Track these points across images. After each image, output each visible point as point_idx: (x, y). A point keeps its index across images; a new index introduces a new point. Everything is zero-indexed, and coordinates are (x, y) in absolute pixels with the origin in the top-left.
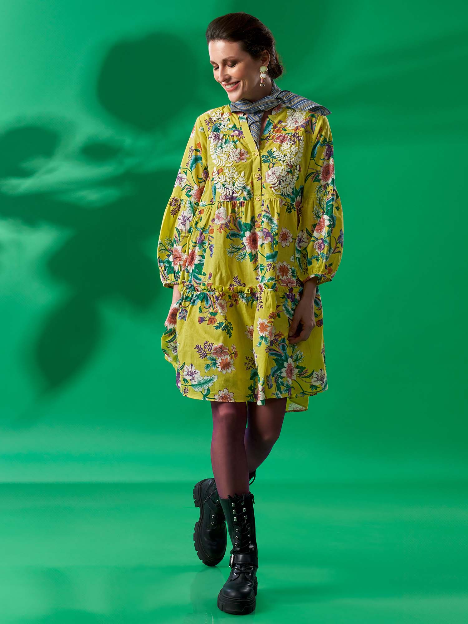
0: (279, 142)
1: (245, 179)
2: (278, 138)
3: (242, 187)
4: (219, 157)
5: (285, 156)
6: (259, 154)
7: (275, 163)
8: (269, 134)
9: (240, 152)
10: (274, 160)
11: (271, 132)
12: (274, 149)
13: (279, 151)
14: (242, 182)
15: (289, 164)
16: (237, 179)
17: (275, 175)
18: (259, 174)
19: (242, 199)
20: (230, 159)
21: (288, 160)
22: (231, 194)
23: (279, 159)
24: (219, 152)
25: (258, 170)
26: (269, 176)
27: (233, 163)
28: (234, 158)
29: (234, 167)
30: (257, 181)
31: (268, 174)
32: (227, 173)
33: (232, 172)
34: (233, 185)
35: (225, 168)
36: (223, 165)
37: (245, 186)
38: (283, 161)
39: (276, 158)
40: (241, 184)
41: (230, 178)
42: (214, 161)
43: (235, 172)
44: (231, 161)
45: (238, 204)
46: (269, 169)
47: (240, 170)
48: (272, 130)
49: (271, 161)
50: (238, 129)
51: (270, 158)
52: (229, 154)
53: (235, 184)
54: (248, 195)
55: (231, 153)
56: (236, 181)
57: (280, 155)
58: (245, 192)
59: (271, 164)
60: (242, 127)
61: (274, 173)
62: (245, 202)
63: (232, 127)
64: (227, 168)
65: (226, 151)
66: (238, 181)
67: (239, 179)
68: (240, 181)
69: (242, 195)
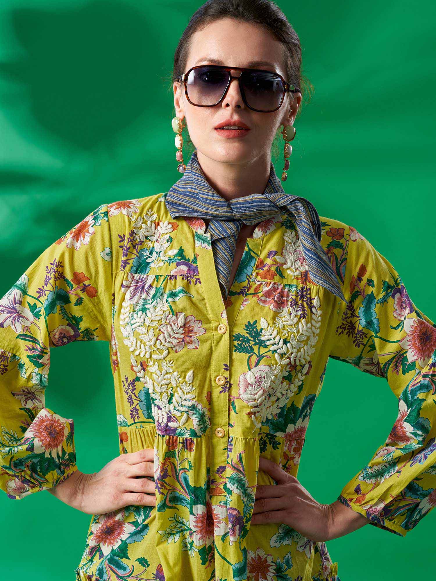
0: (272, 306)
1: (194, 388)
2: (268, 294)
3: (188, 407)
4: (136, 334)
5: (286, 342)
6: (230, 332)
7: (264, 357)
8: (249, 283)
9: (185, 325)
10: (263, 351)
11: (253, 277)
12: (262, 324)
13: (272, 328)
14: (188, 396)
15: (293, 363)
16: (177, 387)
17: (260, 387)
18: (226, 378)
19: (187, 434)
20: (161, 343)
21: (292, 353)
23: (272, 348)
24: (137, 324)
25: (224, 369)
26: (247, 385)
27: (169, 353)
28: (171, 340)
29: (170, 361)
30: (221, 392)
31: (246, 381)
32: (156, 374)
33: (167, 373)
34: (170, 402)
35: (152, 363)
36: (147, 356)
37: (193, 405)
38: (282, 354)
39: (266, 346)
40: (185, 400)
41: (162, 385)
42: (127, 342)
43: (173, 372)
44: (164, 348)
45: (180, 443)
46: (250, 370)
47: (184, 367)
48: (254, 274)
49: (255, 350)
50: (189, 260)
51: (254, 345)
52: (160, 330)
53: (174, 400)
54: (201, 426)
55: (164, 328)
56: (176, 394)
57: (274, 339)
58: (193, 418)
59: (254, 358)
60: (198, 258)
61: (259, 381)
62: (195, 440)
63: (176, 256)
64: (156, 363)
65: (152, 321)
66: (180, 392)
67: (181, 388)
68: (184, 393)
69: (187, 424)
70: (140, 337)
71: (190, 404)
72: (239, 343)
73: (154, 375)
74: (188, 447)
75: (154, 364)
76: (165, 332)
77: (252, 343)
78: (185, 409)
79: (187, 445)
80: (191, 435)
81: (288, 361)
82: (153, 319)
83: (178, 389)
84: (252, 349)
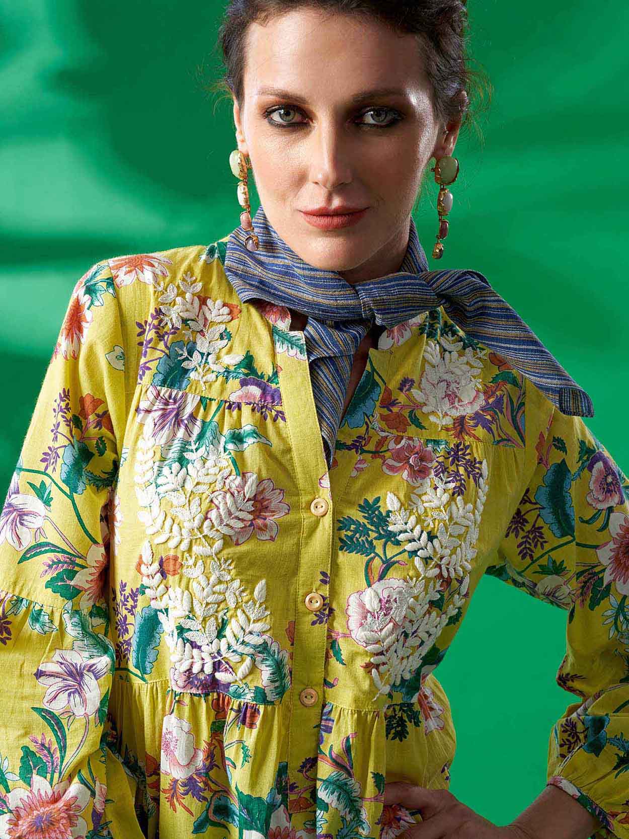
0: (406, 476)
1: (268, 613)
2: (398, 455)
3: (255, 647)
5: (431, 537)
6: (333, 513)
7: (394, 563)
8: (367, 431)
10: (391, 551)
12: (390, 502)
13: (407, 513)
14: (257, 627)
15: (445, 575)
17: (388, 618)
18: (324, 598)
19: (248, 696)
20: (213, 526)
21: (442, 557)
22: (208, 669)
23: (409, 547)
25: (321, 580)
26: (366, 613)
27: (225, 545)
28: (231, 522)
29: (226, 561)
30: (314, 623)
31: (362, 606)
32: (199, 583)
33: (220, 582)
34: (220, 635)
35: (191, 562)
36: (184, 546)
37: (265, 643)
38: (426, 559)
39: (398, 543)
40: (251, 633)
41: (208, 603)
43: (232, 580)
44: (217, 536)
45: (234, 712)
46: (369, 586)
47: (250, 572)
49: (379, 550)
50: (262, 377)
51: (376, 538)
52: (212, 501)
53: (228, 632)
54: (277, 684)
55: (220, 498)
56: (233, 620)
57: (412, 530)
58: (263, 667)
59: (377, 563)
60: (280, 374)
61: (386, 606)
62: (262, 708)
63: (239, 365)
64: (200, 562)
65: (198, 484)
66: (241, 617)
67: (244, 612)
68: (249, 620)
69: (250, 678)
70: (173, 510)
71: (258, 641)
72: (349, 533)
73: (194, 584)
74: (248, 720)
75: (195, 565)
76: (221, 506)
77: (373, 535)
78: (248, 650)
79: (246, 716)
80: (255, 699)
81: (436, 571)
82: (201, 480)
83: (239, 612)
84: (372, 547)
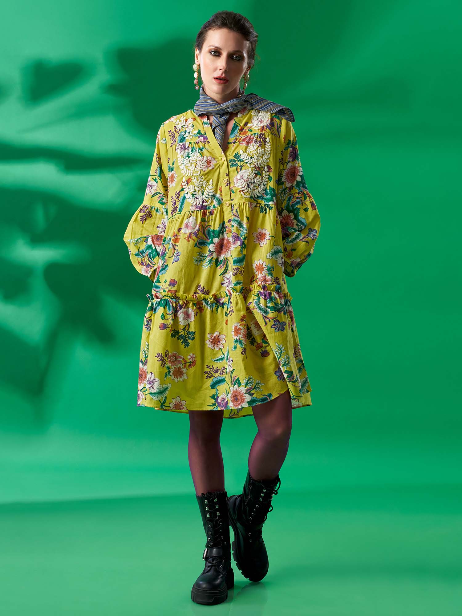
0: (245, 144)
1: (213, 187)
2: (244, 140)
3: (212, 196)
4: (186, 167)
5: (251, 158)
6: (227, 159)
7: (243, 166)
8: (235, 138)
9: (207, 160)
10: (242, 163)
11: (238, 135)
12: (241, 152)
13: (245, 153)
14: (211, 191)
15: (256, 166)
16: (206, 187)
17: (243, 179)
18: (227, 180)
19: (212, 208)
20: (197, 168)
21: (255, 162)
22: (201, 203)
23: (246, 161)
24: (187, 163)
25: (226, 176)
26: (238, 180)
27: (201, 172)
28: (202, 167)
29: (202, 176)
30: (226, 186)
31: (237, 178)
32: (196, 182)
33: (201, 182)
34: (203, 194)
35: (193, 178)
36: (192, 175)
38: (251, 163)
39: (243, 161)
41: (199, 187)
42: (182, 172)
43: (204, 181)
44: (199, 170)
45: (208, 212)
46: (238, 173)
47: (208, 178)
48: (239, 134)
49: (239, 165)
52: (196, 164)
53: (205, 193)
55: (198, 162)
56: (205, 190)
57: (246, 157)
58: (214, 200)
59: (239, 168)
61: (242, 177)
63: (197, 133)
65: (193, 161)
66: (207, 189)
68: (209, 189)
69: (212, 204)
70: (188, 168)
71: (213, 194)
72: (232, 163)
73: (195, 183)
76: (199, 164)
77: (237, 161)
78: (210, 197)
79: (212, 213)
81: (254, 165)
84: (237, 164)
